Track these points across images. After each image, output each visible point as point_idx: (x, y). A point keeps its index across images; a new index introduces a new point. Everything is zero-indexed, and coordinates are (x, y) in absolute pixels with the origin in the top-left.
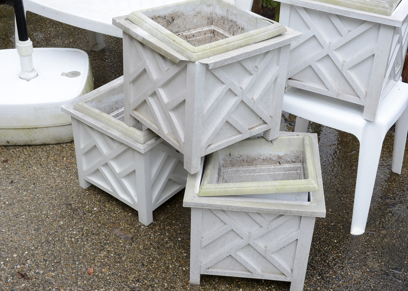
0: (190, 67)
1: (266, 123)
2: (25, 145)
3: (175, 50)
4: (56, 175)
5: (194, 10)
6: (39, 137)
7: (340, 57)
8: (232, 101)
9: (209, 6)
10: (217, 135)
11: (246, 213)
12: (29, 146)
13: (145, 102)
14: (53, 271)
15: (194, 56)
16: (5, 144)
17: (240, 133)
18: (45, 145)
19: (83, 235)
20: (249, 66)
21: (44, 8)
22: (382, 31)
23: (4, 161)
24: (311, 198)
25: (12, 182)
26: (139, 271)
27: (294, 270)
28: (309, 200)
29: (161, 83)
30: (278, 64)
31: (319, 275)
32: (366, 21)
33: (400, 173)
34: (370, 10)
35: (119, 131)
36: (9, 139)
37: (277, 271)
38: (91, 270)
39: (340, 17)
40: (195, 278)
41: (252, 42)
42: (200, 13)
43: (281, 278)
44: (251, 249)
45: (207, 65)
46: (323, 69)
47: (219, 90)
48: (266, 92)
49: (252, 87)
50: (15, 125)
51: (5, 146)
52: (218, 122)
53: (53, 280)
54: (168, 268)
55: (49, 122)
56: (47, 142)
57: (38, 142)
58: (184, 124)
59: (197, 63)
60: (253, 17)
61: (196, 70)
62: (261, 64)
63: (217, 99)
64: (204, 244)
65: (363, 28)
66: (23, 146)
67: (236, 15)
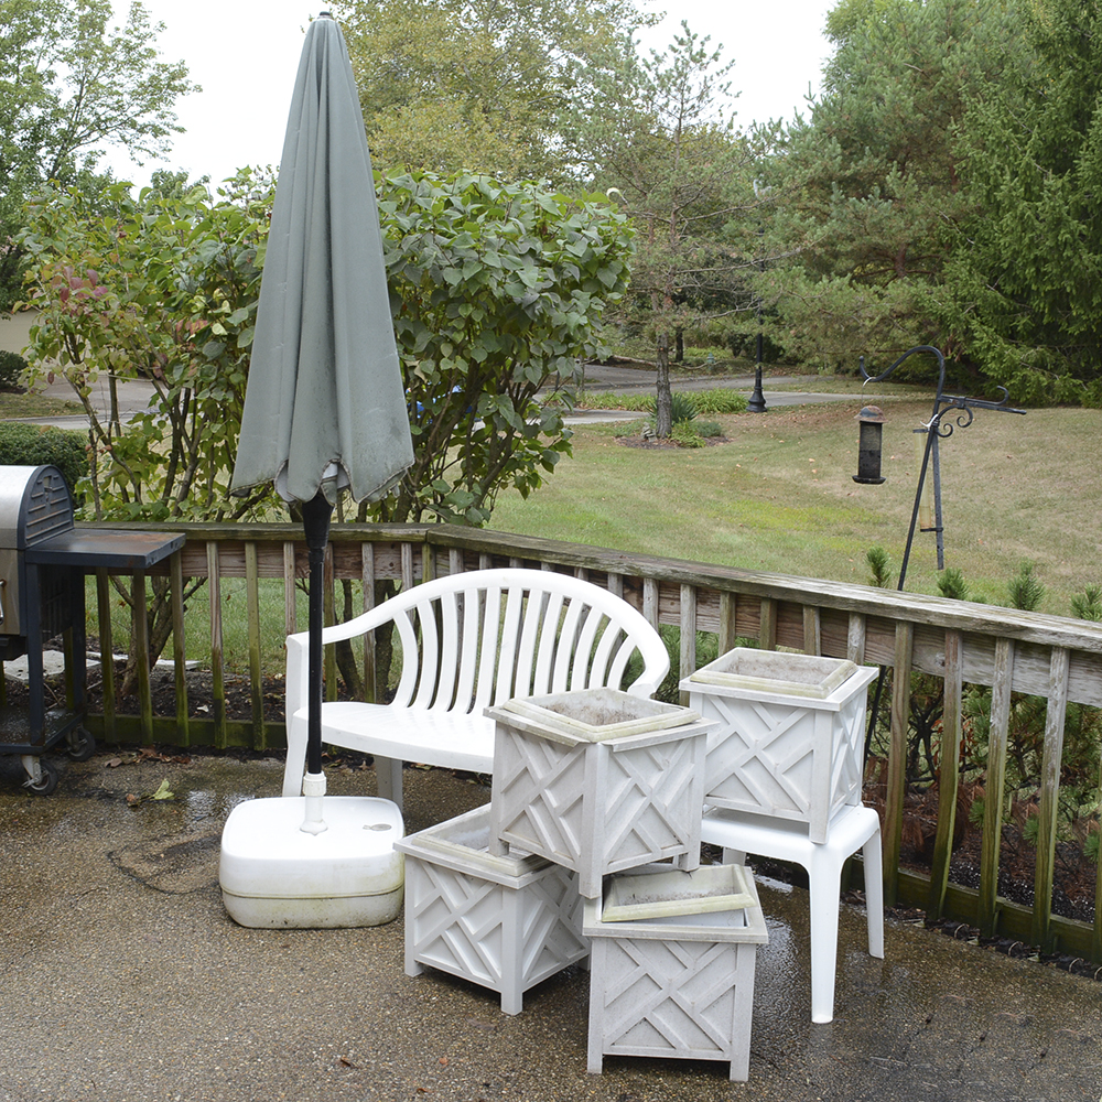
0: (590, 751)
1: (681, 844)
2: (310, 929)
3: (571, 733)
4: (366, 962)
5: (581, 703)
6: (334, 914)
7: (770, 759)
8: (639, 804)
9: (599, 699)
10: (620, 848)
11: (661, 943)
12: (317, 929)
13: (524, 813)
14: (390, 1061)
15: (595, 737)
16: (280, 926)
17: (649, 851)
18: (340, 928)
19: (423, 1025)
20: (658, 756)
21: (339, 732)
22: (818, 719)
23: (284, 947)
24: (748, 923)
25: (302, 969)
26: (513, 1061)
27: (734, 1040)
28: (745, 925)
29: (549, 781)
30: (693, 762)
31: (771, 1063)
32: (798, 707)
33: (883, 957)
34: (801, 694)
35: (481, 864)
36: (288, 917)
37: (711, 1045)
38: (445, 1060)
39: (764, 705)
40: (595, 1064)
41: (660, 727)
42: (588, 707)
43: (717, 1056)
44: (673, 1007)
45: (611, 747)
46: (751, 777)
47: (624, 785)
48: (680, 798)
49: (663, 787)
50: (303, 892)
51: (280, 930)
52: (621, 829)
53: (391, 1070)
54: (553, 1058)
55: (351, 888)
56: (345, 924)
57: (331, 923)
58: (579, 833)
59: (599, 744)
60: (657, 705)
61: (598, 754)
62: (674, 757)
63: (622, 795)
64: (608, 1002)
65: (795, 717)
66: (306, 929)
67: (635, 707)
